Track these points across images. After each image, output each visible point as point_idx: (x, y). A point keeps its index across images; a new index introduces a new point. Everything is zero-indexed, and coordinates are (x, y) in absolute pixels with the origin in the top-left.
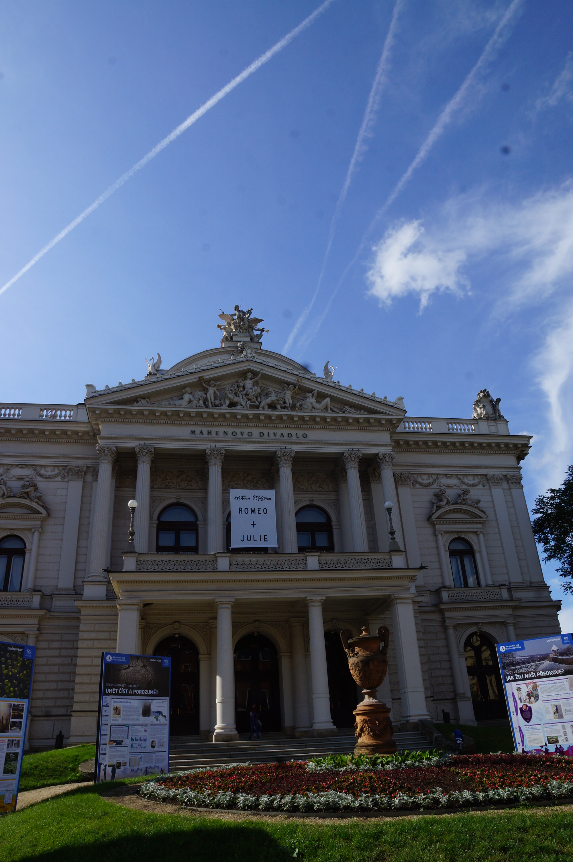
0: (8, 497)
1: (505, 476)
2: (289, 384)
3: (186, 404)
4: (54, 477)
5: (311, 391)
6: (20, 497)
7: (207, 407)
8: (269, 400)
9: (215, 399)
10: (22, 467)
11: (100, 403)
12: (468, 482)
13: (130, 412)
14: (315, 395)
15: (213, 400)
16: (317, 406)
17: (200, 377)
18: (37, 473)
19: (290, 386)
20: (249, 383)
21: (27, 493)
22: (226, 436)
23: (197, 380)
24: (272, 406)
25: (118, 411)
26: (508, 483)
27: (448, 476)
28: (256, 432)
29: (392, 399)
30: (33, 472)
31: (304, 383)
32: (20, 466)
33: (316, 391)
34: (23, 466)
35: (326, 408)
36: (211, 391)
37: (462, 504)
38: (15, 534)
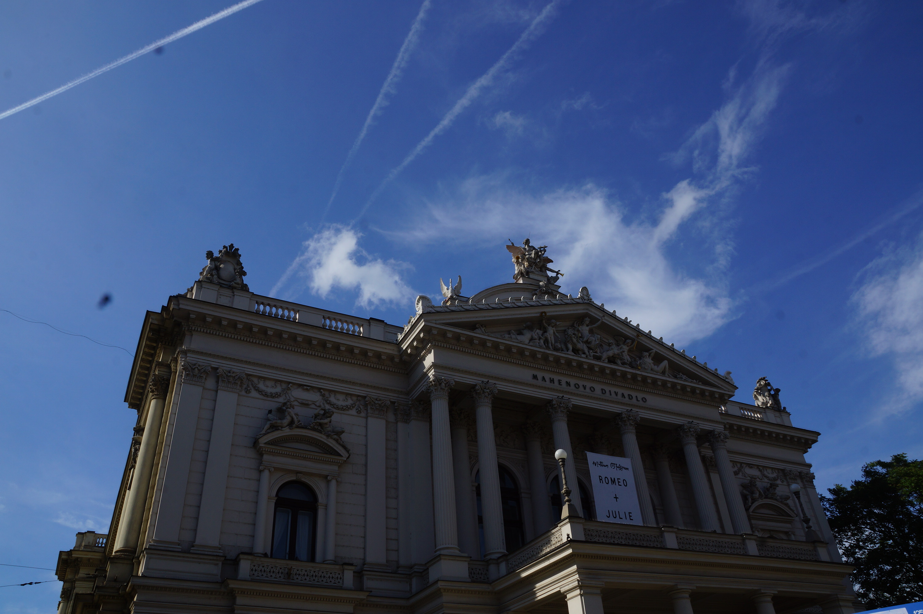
0: (298, 427)
1: (800, 473)
2: (626, 338)
3: (528, 341)
4: (348, 408)
5: (648, 350)
6: (314, 429)
7: (548, 348)
8: (610, 353)
9: (556, 342)
10: (307, 389)
11: (438, 322)
12: (768, 475)
13: (470, 340)
14: (652, 355)
15: (553, 342)
16: (655, 368)
17: (542, 313)
18: (326, 401)
19: (628, 341)
20: (585, 329)
21: (321, 425)
22: (568, 387)
23: (538, 315)
24: (612, 360)
25: (457, 337)
26: (802, 482)
27: (750, 466)
28: (598, 388)
29: (722, 372)
30: (321, 397)
31: (641, 340)
32: (305, 387)
33: (654, 351)
34: (309, 388)
35: (663, 373)
36: (551, 331)
37: (771, 498)
38: (303, 480)
